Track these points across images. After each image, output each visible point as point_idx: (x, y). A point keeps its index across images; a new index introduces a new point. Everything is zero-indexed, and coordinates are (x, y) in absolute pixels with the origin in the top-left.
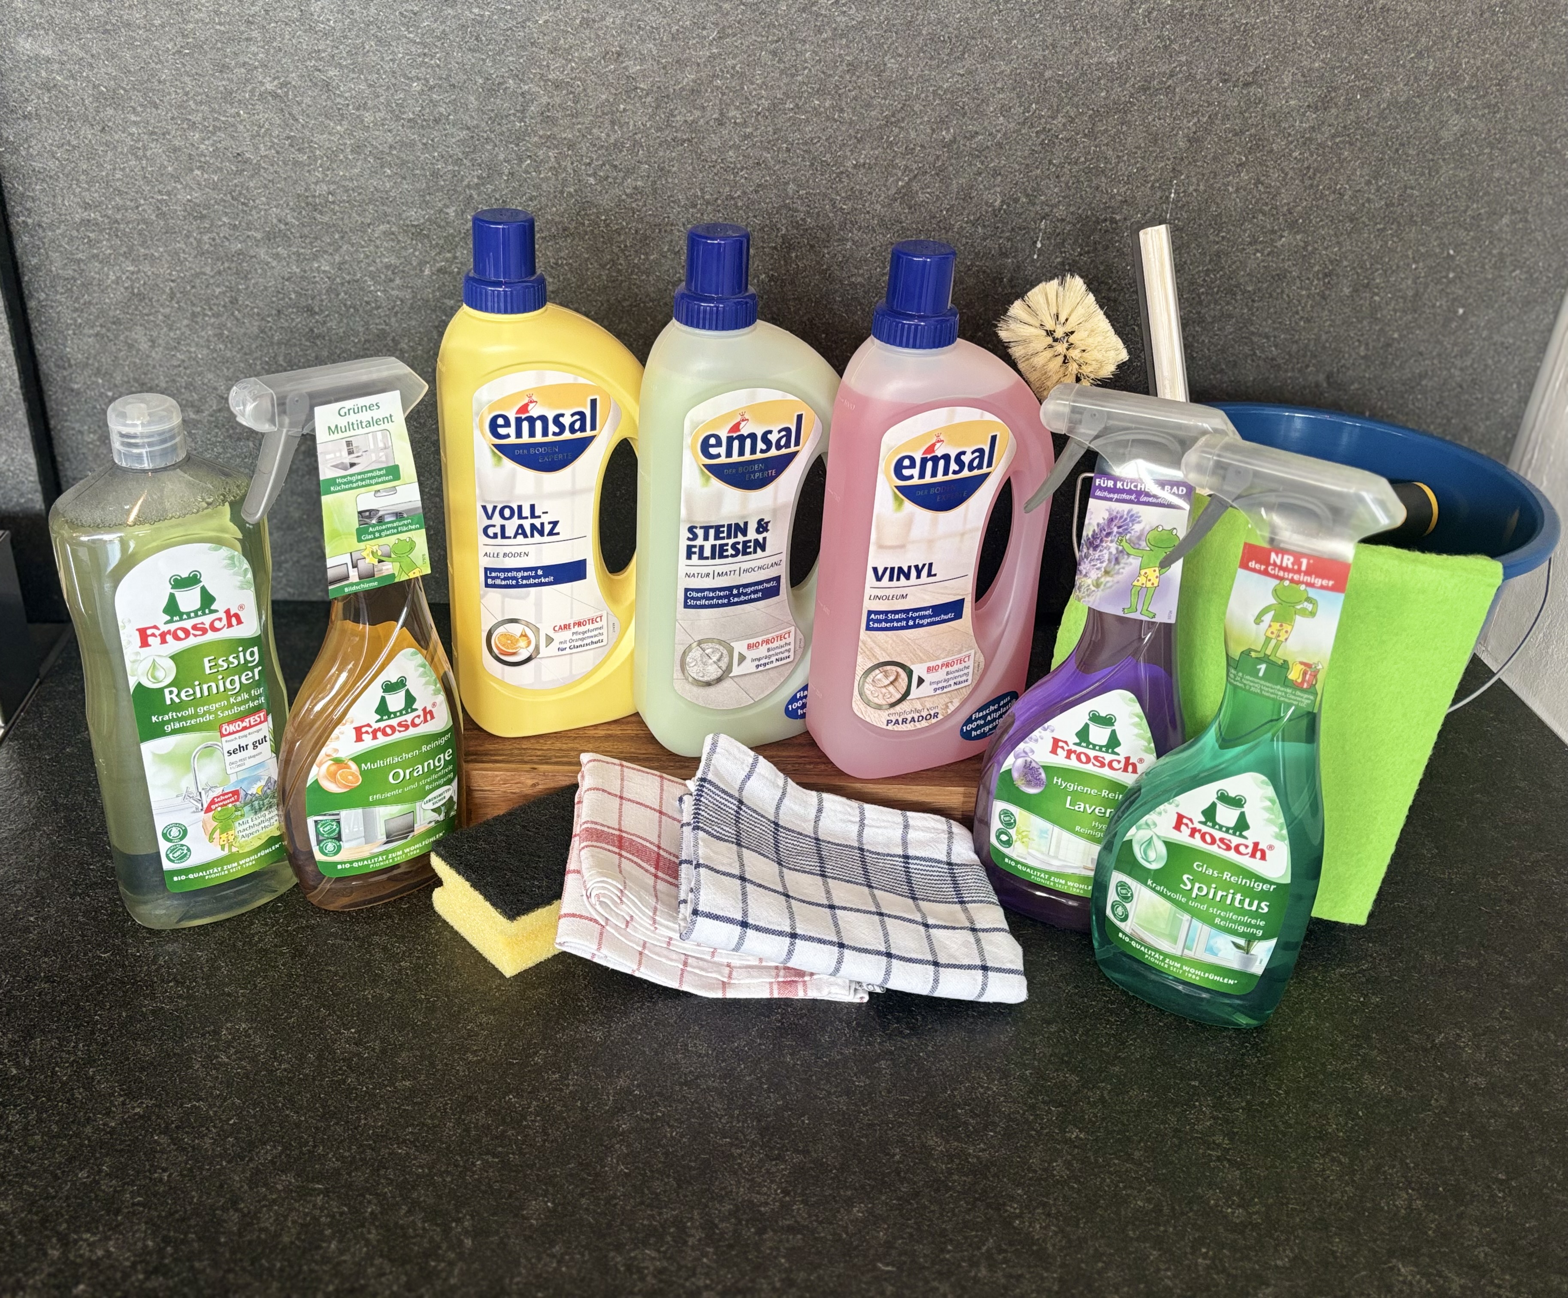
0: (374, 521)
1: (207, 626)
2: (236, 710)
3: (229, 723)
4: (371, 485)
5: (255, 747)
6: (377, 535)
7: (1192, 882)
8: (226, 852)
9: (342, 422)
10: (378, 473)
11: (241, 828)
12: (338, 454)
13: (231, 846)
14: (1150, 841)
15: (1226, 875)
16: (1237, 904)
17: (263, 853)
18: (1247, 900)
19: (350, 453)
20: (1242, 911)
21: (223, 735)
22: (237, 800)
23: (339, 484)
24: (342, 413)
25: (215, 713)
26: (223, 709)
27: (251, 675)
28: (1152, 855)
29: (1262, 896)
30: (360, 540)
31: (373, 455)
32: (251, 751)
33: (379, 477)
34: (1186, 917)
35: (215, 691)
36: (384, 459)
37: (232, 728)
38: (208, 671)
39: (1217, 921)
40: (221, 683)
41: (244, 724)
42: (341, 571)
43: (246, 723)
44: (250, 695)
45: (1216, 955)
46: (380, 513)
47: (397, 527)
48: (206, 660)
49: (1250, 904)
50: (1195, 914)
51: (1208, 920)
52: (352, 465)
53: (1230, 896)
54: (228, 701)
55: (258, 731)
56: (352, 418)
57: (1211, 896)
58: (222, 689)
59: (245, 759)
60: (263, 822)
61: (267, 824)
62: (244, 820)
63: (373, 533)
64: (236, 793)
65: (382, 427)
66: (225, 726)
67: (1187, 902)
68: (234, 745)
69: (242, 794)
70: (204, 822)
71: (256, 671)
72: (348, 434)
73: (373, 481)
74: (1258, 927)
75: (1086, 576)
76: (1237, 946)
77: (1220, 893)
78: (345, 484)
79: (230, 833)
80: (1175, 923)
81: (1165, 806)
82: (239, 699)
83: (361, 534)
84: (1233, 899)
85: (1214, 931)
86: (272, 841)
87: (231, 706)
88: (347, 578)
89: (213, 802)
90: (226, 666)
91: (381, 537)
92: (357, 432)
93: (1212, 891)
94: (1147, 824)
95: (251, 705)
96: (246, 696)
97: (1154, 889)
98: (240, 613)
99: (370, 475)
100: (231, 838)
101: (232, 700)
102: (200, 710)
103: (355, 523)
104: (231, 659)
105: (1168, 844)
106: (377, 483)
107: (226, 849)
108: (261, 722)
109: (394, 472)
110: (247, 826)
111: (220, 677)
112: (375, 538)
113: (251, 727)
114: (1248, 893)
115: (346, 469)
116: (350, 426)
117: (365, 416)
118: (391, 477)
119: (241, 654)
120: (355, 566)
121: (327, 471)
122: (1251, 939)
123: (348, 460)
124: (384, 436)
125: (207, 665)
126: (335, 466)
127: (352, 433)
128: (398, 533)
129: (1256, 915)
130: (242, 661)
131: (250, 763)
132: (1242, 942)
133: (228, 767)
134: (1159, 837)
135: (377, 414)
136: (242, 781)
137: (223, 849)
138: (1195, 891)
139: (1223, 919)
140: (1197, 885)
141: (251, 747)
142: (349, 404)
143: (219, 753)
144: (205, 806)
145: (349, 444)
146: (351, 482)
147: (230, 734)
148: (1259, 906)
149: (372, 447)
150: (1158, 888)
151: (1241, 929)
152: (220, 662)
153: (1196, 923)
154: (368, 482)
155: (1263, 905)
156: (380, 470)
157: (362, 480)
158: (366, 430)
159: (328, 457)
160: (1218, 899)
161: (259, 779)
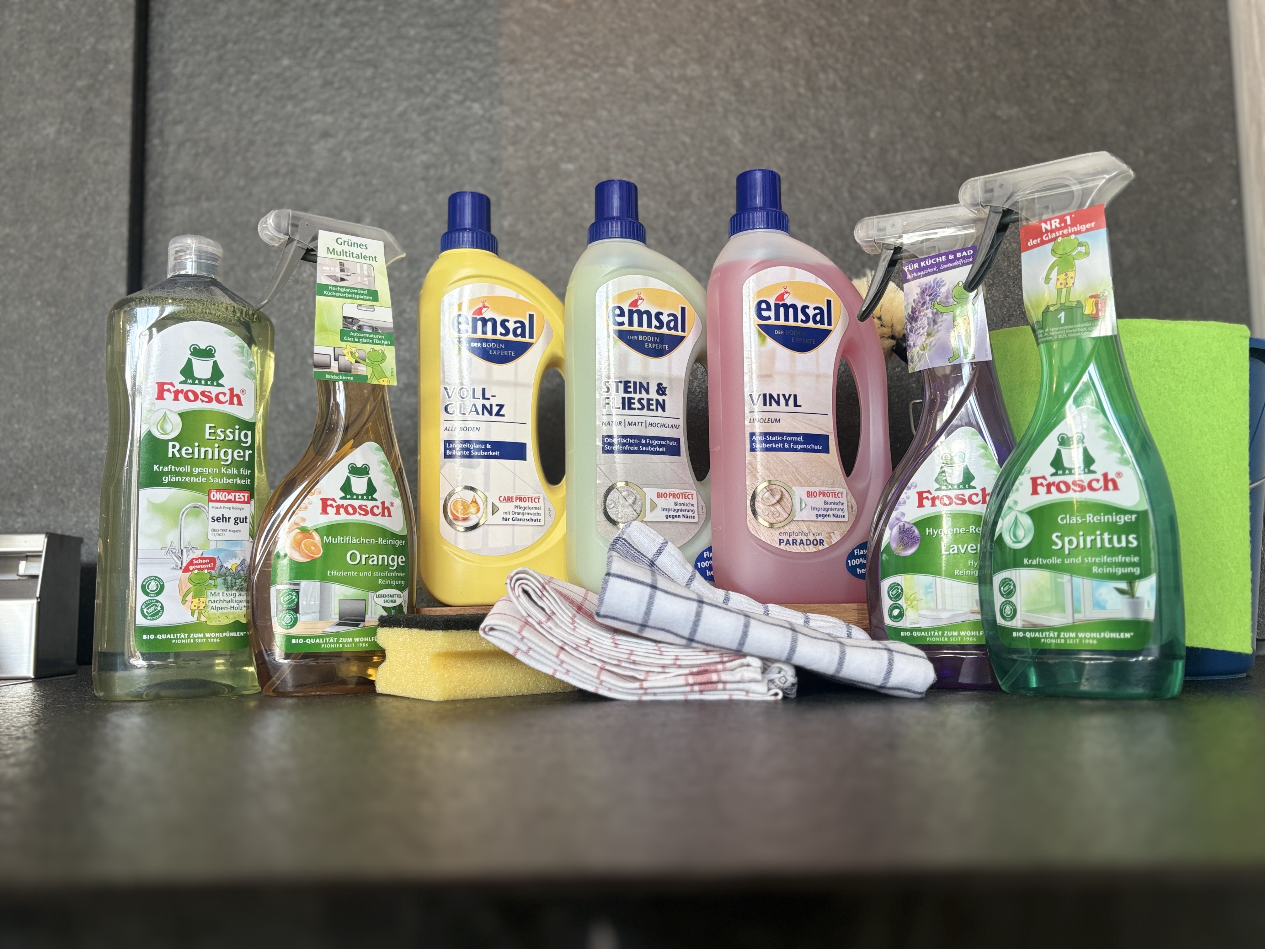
0: (355, 328)
1: (213, 396)
2: (225, 480)
3: (218, 490)
4: (356, 299)
5: (236, 523)
6: (356, 340)
7: (1061, 538)
8: (194, 619)
9: (339, 248)
10: (361, 292)
11: (212, 598)
12: (332, 269)
13: (200, 614)
14: (1016, 523)
15: (1089, 518)
16: (1107, 545)
17: (228, 634)
18: (1115, 538)
19: (342, 270)
20: (1113, 551)
21: (210, 500)
22: (213, 568)
23: (331, 291)
24: (339, 241)
25: (207, 477)
26: (215, 475)
27: (242, 454)
28: (1021, 533)
29: (1128, 528)
30: (342, 340)
31: (359, 278)
32: (231, 525)
33: (362, 294)
34: (1066, 578)
35: (210, 457)
36: (367, 283)
37: (219, 496)
38: (207, 437)
39: (1095, 569)
40: (216, 450)
41: (230, 497)
42: (325, 359)
43: (231, 497)
44: (239, 472)
45: (1104, 608)
46: (360, 323)
47: (372, 339)
48: (208, 426)
49: (1119, 541)
50: (1071, 570)
51: (1086, 572)
52: (342, 280)
53: (1099, 538)
54: (220, 470)
55: (241, 509)
56: (346, 248)
57: (1082, 546)
58: (216, 457)
59: (226, 530)
60: (232, 601)
61: (236, 605)
62: (217, 591)
63: (354, 337)
64: (212, 560)
65: (368, 262)
66: (214, 492)
67: (1063, 561)
68: (218, 513)
69: (218, 564)
70: (180, 580)
71: (248, 452)
72: (341, 257)
73: (358, 297)
74: (1133, 565)
75: (914, 346)
76: (1121, 592)
77: (1089, 539)
78: (335, 292)
79: (202, 599)
80: (1057, 589)
81: (1021, 478)
82: (229, 472)
83: (344, 335)
84: (1102, 540)
85: (1095, 582)
86: (236, 626)
87: (222, 476)
88: (329, 367)
89: (191, 563)
90: (223, 437)
91: (359, 342)
92: (348, 259)
93: (1081, 539)
94: (1010, 508)
95: (239, 482)
96: (236, 472)
97: (1030, 566)
98: (241, 395)
99: (355, 291)
100: (202, 605)
101: (223, 470)
102: (196, 470)
103: (340, 326)
104: (228, 432)
105: (1031, 513)
106: (360, 299)
107: (196, 615)
108: (244, 502)
109: (374, 295)
110: (217, 598)
111: (217, 445)
112: (354, 342)
113: (235, 502)
114: (1114, 529)
115: (337, 281)
116: (344, 253)
117: (357, 251)
118: (371, 298)
119: (237, 432)
120: (336, 359)
121: (322, 278)
122: (1131, 579)
123: (339, 275)
124: (368, 268)
125: (208, 431)
126: (330, 277)
127: (345, 258)
128: (373, 343)
129: (1127, 551)
130: (237, 439)
131: (229, 536)
132: (1123, 585)
133: (210, 533)
134: (1021, 512)
135: (365, 252)
136: (220, 550)
137: (193, 614)
138: (1067, 546)
139: (1100, 565)
140: (1066, 539)
141: (232, 521)
142: (345, 237)
143: (203, 515)
144: (184, 565)
145: (341, 264)
146: (340, 292)
147: (216, 501)
148: (1128, 542)
149: (359, 272)
150: (1034, 562)
151: (1120, 571)
152: (219, 431)
153: (1077, 580)
154: (353, 296)
155: (1131, 538)
156: (363, 290)
157: (349, 293)
158: (355, 260)
159: (325, 268)
160: (1089, 545)
161: (234, 555)
